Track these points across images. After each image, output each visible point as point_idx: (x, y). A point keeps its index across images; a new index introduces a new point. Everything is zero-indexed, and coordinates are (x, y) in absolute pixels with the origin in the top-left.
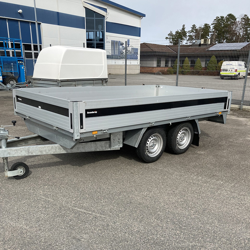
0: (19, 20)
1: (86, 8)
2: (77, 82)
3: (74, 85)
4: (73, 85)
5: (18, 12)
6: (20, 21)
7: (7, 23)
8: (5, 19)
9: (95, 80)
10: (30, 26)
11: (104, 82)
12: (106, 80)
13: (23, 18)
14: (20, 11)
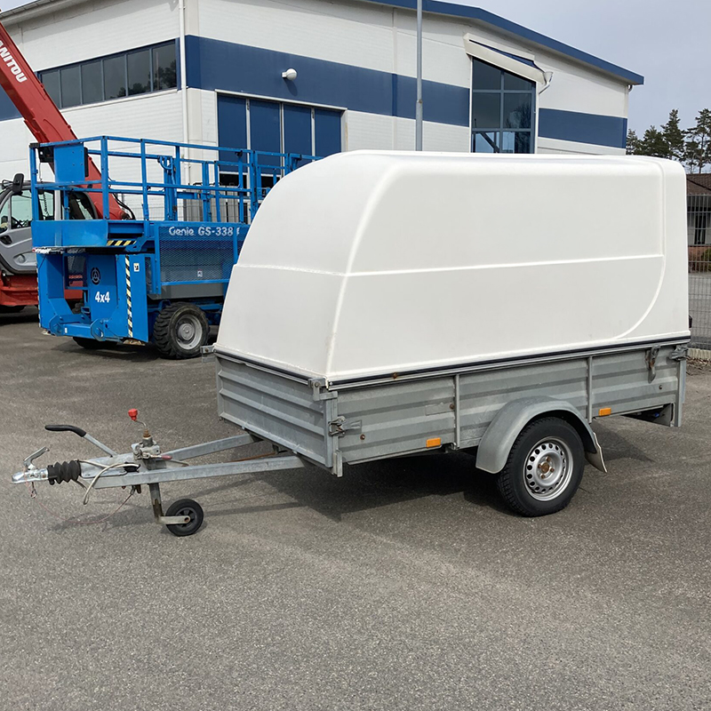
0: (281, 102)
1: (474, 58)
2: (468, 380)
3: (445, 401)
4: (437, 402)
5: (284, 75)
6: (287, 105)
7: (248, 112)
8: (244, 98)
9: (595, 357)
10: (313, 121)
11: (659, 364)
12: (674, 347)
13: (294, 94)
14: (291, 73)
